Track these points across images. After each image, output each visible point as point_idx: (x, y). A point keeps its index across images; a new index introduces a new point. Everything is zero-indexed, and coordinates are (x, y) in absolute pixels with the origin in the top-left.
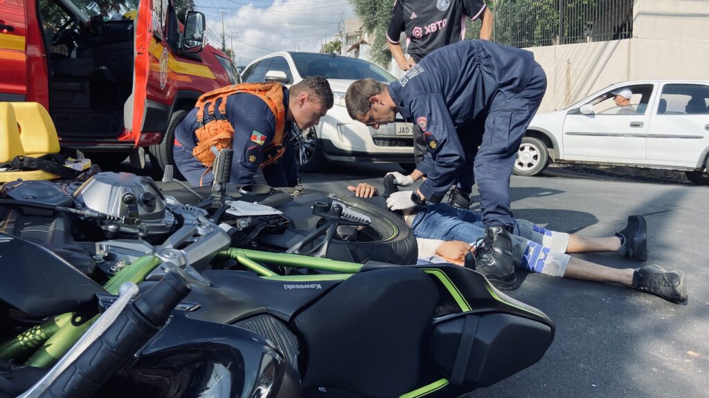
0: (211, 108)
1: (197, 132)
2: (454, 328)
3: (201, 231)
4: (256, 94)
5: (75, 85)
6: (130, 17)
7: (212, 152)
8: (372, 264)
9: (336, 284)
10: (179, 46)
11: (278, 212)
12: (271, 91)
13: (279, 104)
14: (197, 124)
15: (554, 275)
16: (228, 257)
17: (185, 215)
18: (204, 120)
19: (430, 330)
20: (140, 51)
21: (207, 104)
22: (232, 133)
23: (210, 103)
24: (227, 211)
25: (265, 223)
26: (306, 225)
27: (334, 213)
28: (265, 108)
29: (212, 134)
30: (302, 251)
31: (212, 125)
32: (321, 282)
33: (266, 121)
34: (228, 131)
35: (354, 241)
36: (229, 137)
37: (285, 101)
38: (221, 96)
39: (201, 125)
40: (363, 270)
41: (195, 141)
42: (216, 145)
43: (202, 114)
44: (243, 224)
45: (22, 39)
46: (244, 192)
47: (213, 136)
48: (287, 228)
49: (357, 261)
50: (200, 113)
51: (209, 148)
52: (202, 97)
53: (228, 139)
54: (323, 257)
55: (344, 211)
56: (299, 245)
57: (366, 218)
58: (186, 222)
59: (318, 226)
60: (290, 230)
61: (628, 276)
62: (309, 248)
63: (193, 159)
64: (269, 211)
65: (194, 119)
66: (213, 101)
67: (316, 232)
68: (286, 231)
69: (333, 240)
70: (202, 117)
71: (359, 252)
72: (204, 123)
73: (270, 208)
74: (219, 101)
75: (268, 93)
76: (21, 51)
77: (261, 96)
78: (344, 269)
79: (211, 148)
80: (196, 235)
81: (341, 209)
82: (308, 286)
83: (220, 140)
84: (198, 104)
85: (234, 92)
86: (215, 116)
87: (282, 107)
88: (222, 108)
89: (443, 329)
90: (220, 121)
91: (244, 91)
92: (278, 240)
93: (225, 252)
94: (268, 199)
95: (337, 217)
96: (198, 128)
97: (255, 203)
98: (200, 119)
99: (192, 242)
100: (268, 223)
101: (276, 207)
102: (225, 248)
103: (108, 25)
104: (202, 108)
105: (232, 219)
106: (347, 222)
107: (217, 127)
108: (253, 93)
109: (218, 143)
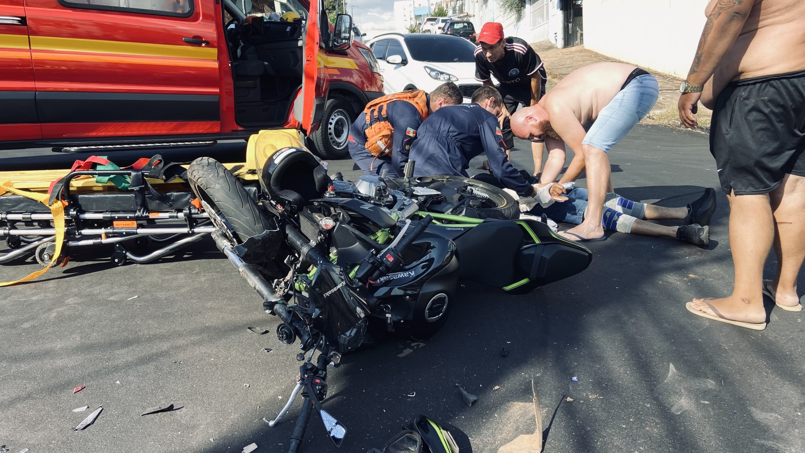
0: (376, 113)
1: (366, 131)
2: (532, 252)
3: (406, 203)
4: (407, 100)
5: (250, 82)
6: (287, 19)
7: (378, 145)
8: (489, 219)
9: (471, 228)
10: (330, 45)
11: (439, 193)
12: (418, 97)
13: (424, 107)
14: (366, 125)
15: (624, 232)
16: (418, 215)
17: (396, 195)
18: (371, 122)
19: (519, 252)
20: (309, 58)
21: (372, 110)
22: (391, 130)
23: (375, 110)
24: (414, 193)
25: (431, 198)
26: (452, 199)
27: (469, 193)
28: (414, 110)
29: (377, 132)
30: (453, 213)
31: (376, 125)
32: (463, 228)
33: (416, 120)
34: (388, 129)
35: (479, 208)
36: (390, 133)
37: (428, 104)
38: (382, 104)
39: (369, 126)
40: (484, 222)
41: (365, 138)
42: (381, 140)
43: (369, 118)
44: (422, 199)
45: (215, 51)
46: (419, 181)
47: (378, 134)
48: (443, 201)
49: (481, 218)
50: (368, 118)
51: (376, 143)
52: (369, 105)
53: (389, 135)
54: (463, 216)
55: (474, 192)
56: (451, 210)
57: (486, 196)
58: (398, 199)
59: (459, 200)
60: (444, 202)
61: (674, 231)
62: (456, 211)
63: (363, 151)
64: (434, 192)
65: (364, 122)
66: (377, 108)
67: (459, 203)
68: (442, 203)
69: (468, 208)
70: (369, 120)
71: (483, 214)
72: (371, 125)
73: (434, 190)
74: (381, 109)
75: (416, 99)
76: (214, 61)
77: (411, 101)
78: (475, 222)
79: (378, 142)
80: (404, 205)
81: (472, 191)
82: (457, 229)
83: (384, 136)
84: (366, 111)
85: (392, 101)
86: (379, 119)
87: (426, 108)
88: (384, 113)
89: (526, 252)
90: (383, 122)
91: (399, 99)
92: (438, 208)
93: (416, 213)
94: (432, 185)
95: (470, 195)
96: (367, 128)
97: (425, 187)
98: (368, 122)
99: (404, 208)
100: (433, 198)
101: (437, 189)
102: (416, 211)
103: (268, 25)
104: (369, 114)
105: (416, 197)
106: (475, 197)
107: (381, 127)
108: (405, 100)
109: (382, 138)
